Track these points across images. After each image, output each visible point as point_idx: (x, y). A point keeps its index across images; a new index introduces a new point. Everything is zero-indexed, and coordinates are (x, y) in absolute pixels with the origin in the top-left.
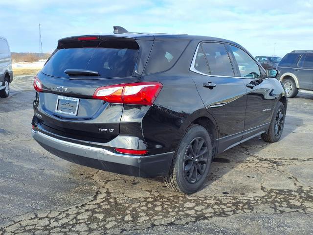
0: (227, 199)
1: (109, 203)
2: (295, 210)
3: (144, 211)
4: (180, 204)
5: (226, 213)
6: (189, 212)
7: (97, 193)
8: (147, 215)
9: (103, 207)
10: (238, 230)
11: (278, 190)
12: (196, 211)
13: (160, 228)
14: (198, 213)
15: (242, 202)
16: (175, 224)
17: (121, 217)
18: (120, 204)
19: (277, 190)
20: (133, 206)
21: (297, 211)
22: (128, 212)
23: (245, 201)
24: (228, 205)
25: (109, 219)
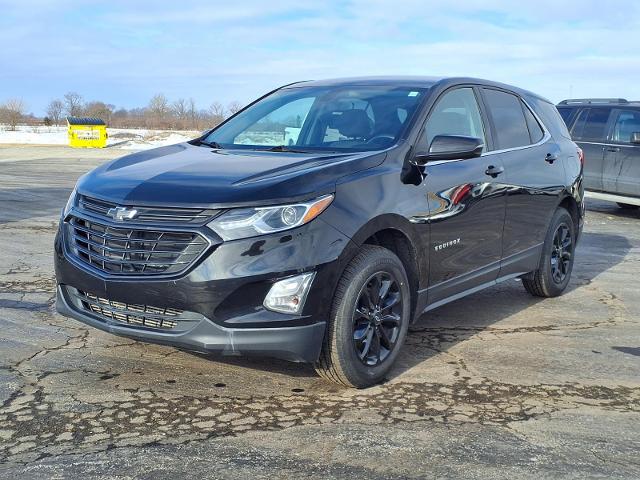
0: (295, 400)
1: (35, 412)
2: (428, 418)
3: (103, 425)
4: (191, 411)
5: (281, 424)
6: (201, 425)
7: (14, 396)
8: (109, 431)
9: (19, 419)
10: (287, 451)
11: (414, 384)
12: (218, 422)
13: (126, 452)
14: (220, 425)
15: (325, 406)
16: (159, 444)
17: (51, 434)
18: (58, 413)
19: (411, 384)
20: (84, 416)
21: (431, 419)
22: (70, 427)
23: (331, 404)
24: (292, 411)
25: (22, 439)
